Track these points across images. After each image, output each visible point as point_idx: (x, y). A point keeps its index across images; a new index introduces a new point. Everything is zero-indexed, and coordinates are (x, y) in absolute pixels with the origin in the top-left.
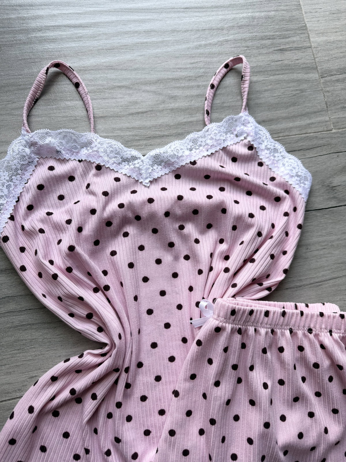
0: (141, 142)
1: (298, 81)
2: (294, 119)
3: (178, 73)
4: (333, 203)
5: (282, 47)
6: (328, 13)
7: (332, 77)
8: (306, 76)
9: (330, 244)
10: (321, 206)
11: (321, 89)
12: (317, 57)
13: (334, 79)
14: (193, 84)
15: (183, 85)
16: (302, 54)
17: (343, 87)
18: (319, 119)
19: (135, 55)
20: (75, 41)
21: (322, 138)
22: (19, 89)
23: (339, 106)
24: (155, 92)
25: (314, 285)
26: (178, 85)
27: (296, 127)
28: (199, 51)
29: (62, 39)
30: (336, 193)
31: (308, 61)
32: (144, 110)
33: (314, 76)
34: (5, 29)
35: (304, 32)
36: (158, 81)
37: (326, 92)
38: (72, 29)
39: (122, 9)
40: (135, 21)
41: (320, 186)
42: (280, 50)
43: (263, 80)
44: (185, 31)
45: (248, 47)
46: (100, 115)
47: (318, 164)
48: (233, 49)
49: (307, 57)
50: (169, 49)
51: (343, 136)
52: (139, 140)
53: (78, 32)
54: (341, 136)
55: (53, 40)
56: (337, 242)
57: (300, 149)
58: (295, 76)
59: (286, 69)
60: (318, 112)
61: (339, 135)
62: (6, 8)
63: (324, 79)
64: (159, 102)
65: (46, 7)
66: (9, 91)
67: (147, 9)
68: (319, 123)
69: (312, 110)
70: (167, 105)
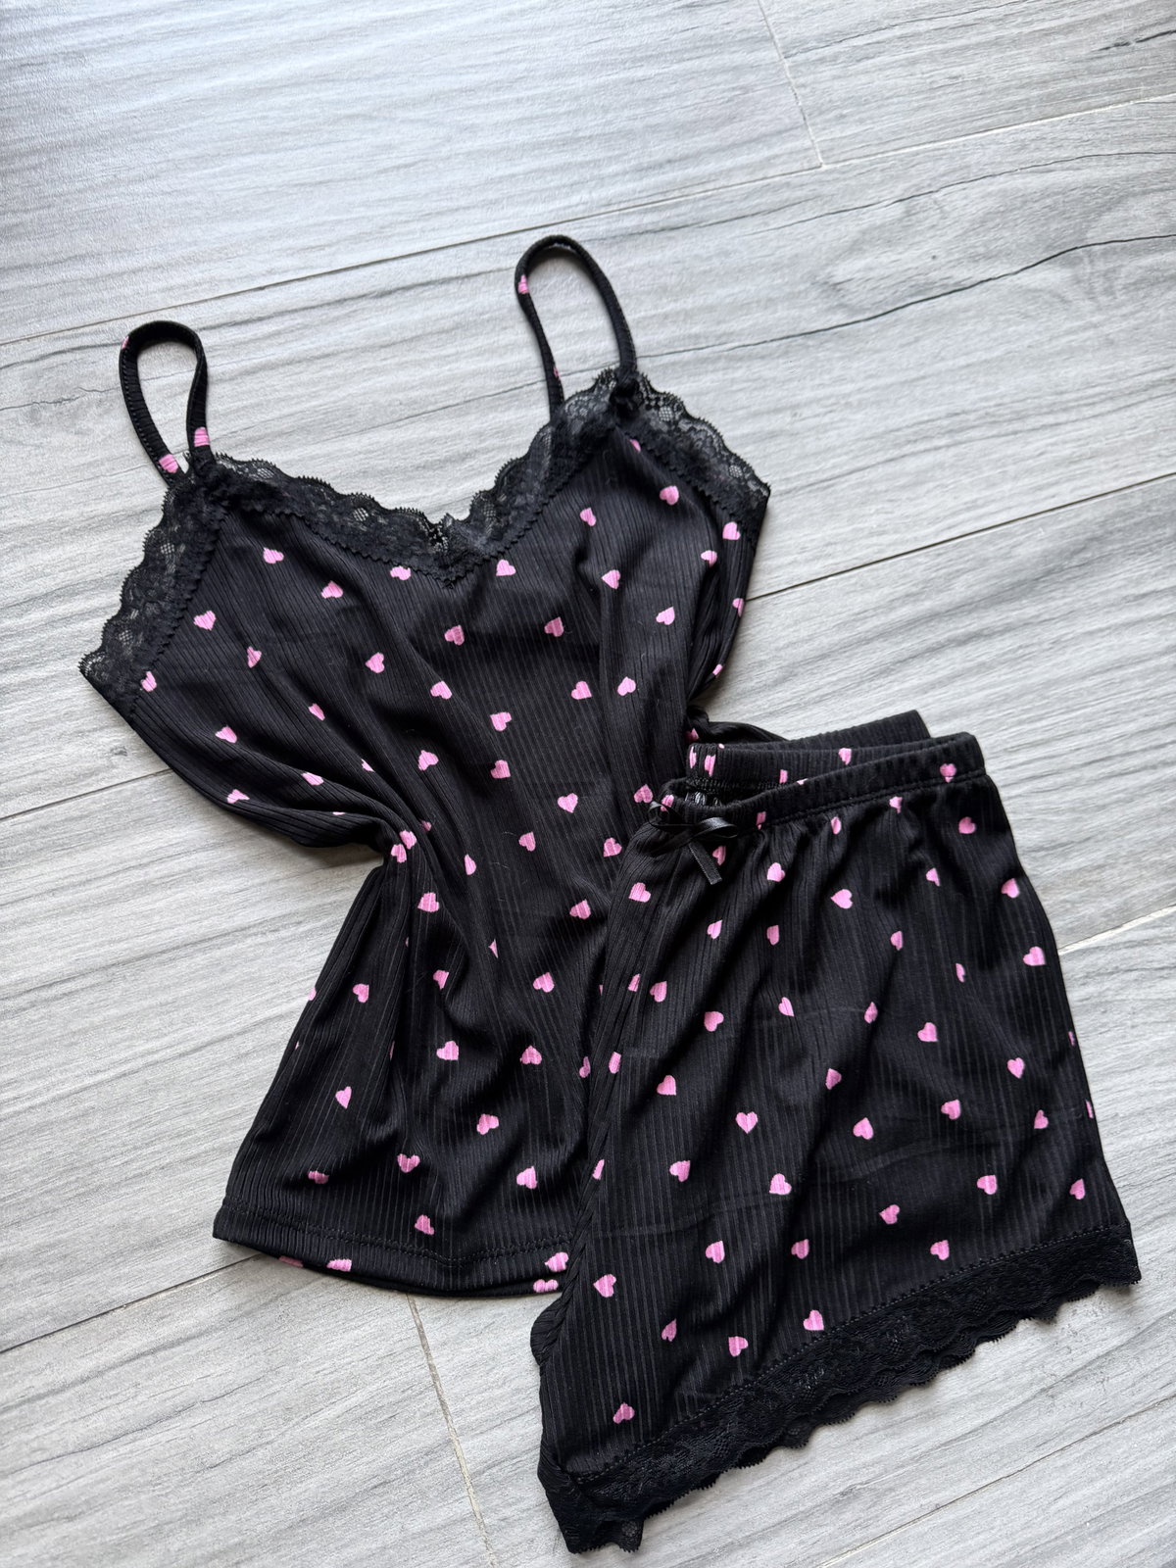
0: (413, 226)
1: (735, 68)
2: (735, 150)
4: (839, 318)
7: (808, 54)
8: (751, 58)
9: (843, 402)
10: (813, 325)
11: (786, 81)
12: (771, 15)
13: (814, 58)
14: (506, 97)
15: (485, 101)
16: (737, 10)
17: (834, 72)
18: (790, 146)
19: (373, 46)
20: (238, 29)
21: (802, 185)
22: (135, 141)
23: (831, 115)
24: (427, 122)
25: (816, 486)
26: (475, 102)
27: (742, 167)
28: (509, 25)
30: (843, 296)
31: (752, 25)
32: (410, 160)
33: (770, 54)
36: (434, 97)
37: (798, 87)
41: (808, 285)
43: (659, 74)
46: (318, 179)
47: (798, 240)
48: (583, 14)
49: (749, 16)
50: (444, 28)
51: (846, 176)
52: (407, 222)
54: (842, 176)
55: (192, 32)
56: (859, 396)
57: (754, 211)
58: (726, 59)
59: (705, 47)
60: (786, 131)
61: (836, 175)
63: (790, 59)
64: (438, 141)
66: (115, 145)
68: (791, 153)
69: (771, 128)
70: (458, 146)
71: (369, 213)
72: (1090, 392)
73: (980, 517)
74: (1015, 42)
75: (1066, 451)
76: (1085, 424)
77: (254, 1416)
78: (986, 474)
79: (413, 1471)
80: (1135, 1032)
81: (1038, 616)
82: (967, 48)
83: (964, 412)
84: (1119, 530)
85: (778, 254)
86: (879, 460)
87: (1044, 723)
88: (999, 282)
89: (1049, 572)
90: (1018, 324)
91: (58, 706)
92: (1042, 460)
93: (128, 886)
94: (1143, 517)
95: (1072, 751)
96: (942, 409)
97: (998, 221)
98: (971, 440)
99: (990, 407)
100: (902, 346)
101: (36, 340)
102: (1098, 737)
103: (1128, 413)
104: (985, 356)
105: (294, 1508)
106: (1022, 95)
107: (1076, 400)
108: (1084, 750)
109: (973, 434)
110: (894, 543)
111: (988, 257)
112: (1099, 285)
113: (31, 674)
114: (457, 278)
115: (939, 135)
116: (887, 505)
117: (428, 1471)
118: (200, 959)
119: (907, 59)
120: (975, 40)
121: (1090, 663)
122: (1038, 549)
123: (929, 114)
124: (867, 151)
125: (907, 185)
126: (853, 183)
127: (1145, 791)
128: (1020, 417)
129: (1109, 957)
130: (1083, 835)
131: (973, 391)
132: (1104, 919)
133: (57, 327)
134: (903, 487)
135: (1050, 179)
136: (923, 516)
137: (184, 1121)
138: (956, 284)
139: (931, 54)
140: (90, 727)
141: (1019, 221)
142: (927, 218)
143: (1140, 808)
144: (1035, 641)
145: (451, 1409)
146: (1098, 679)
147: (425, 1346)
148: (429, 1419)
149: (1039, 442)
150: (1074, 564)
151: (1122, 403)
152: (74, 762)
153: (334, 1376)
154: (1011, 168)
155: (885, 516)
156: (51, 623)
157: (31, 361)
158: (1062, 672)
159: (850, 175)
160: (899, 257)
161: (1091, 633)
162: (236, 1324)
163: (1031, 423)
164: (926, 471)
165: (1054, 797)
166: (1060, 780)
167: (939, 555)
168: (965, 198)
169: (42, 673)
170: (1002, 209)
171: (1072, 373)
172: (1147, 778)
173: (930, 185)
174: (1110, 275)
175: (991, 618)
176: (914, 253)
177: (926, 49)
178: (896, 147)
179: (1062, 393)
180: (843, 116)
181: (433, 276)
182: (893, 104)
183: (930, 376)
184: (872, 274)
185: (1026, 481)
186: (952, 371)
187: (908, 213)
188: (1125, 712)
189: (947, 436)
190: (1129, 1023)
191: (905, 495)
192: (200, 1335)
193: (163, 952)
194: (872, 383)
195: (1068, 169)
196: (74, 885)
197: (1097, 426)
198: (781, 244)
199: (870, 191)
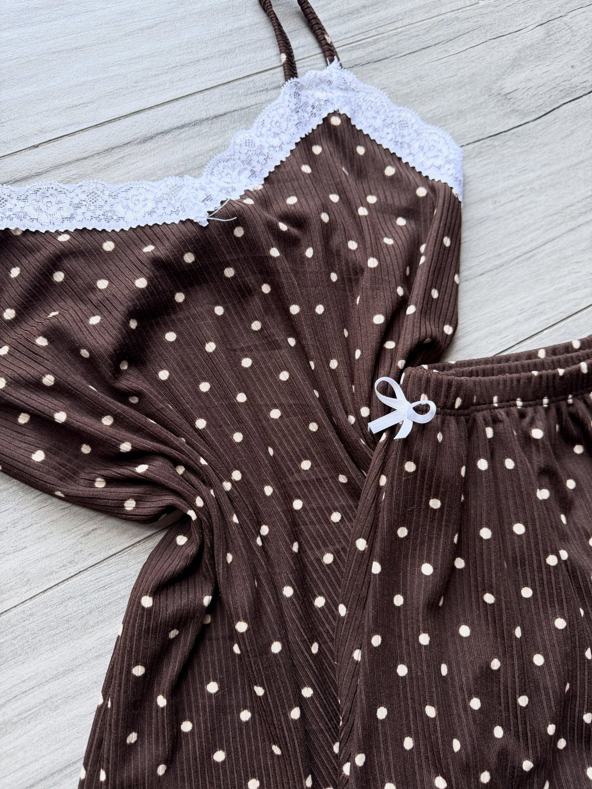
85: (459, 74)
116: (575, 267)
126: (504, 13)
155: (574, 275)
160: (548, 68)
173: (559, 11)
176: (558, 64)
184: (531, 84)
187: (548, 35)
191: (587, 257)
194: (547, 170)
198: (461, 67)
199: (518, 19)
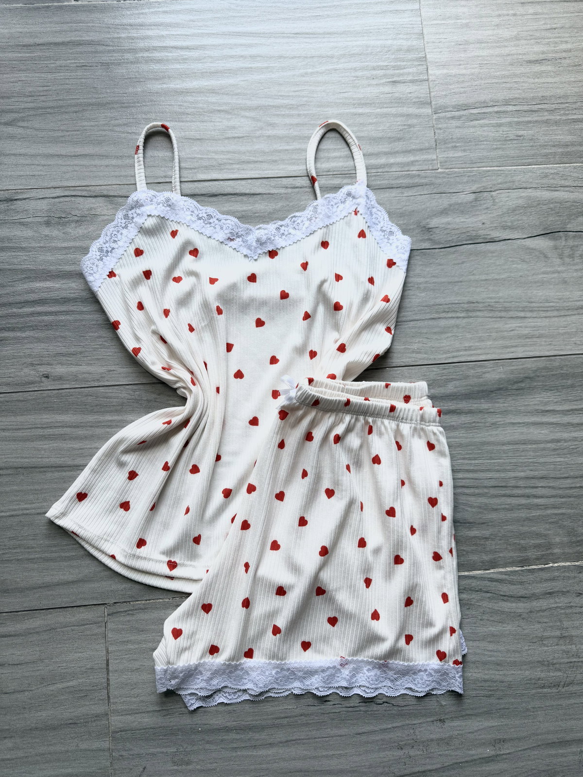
0: (235, 166)
1: (408, 115)
2: (397, 155)
3: (279, 100)
4: (428, 245)
5: (394, 79)
6: (453, 44)
7: (447, 113)
8: (417, 111)
9: (416, 286)
11: (432, 125)
12: (433, 92)
13: (449, 116)
14: (294, 112)
15: (283, 113)
16: (417, 87)
17: (457, 124)
18: (425, 157)
19: (238, 80)
20: (180, 63)
21: (425, 177)
22: (122, 107)
23: (450, 145)
24: (253, 119)
26: (278, 113)
27: (398, 164)
28: (304, 78)
29: (168, 60)
30: (431, 235)
31: (422, 95)
32: (241, 135)
33: (427, 111)
34: (115, 48)
35: (423, 63)
36: (258, 108)
37: (437, 129)
38: (179, 51)
39: (230, 32)
40: (241, 45)
41: (415, 226)
42: (393, 82)
43: (369, 112)
44: (293, 58)
45: (357, 77)
47: (417, 203)
48: (341, 79)
49: (421, 91)
50: (273, 76)
51: (450, 176)
52: (232, 164)
53: (184, 54)
54: (447, 176)
55: (159, 61)
56: (425, 285)
57: (398, 186)
58: (404, 110)
59: (395, 103)
60: (425, 149)
61: (445, 175)
62: (117, 26)
63: (437, 115)
64: (256, 128)
65: (156, 27)
66: (113, 108)
67: (256, 33)
68: (424, 161)
69: (418, 147)
70: (265, 132)
71: (216, 157)
72: (547, 304)
73: (471, 355)
74: (556, 123)
75: (526, 331)
76: (539, 320)
77: (28, 677)
78: (480, 335)
79: (88, 722)
80: (482, 622)
81: (487, 409)
82: (530, 122)
83: (477, 302)
84: (543, 376)
85: (404, 209)
86: (426, 317)
87: (477, 462)
88: (514, 241)
89: (500, 389)
90: (518, 264)
91: (26, 351)
92: (512, 333)
93: (34, 435)
94: (558, 372)
95: (487, 479)
96: (466, 299)
97: (521, 211)
98: (477, 317)
99: (492, 302)
100: (454, 264)
101: (57, 189)
102: (503, 475)
103: (564, 319)
104: (497, 277)
105: (34, 722)
106: (553, 150)
107: (538, 308)
108: (493, 480)
109: (478, 314)
110: (424, 359)
111: (512, 228)
112: (567, 252)
113: (19, 334)
114: (248, 194)
115: (503, 164)
116: (425, 340)
117: (94, 724)
118: (57, 474)
119: (497, 123)
120: (535, 119)
121: (508, 438)
122: (497, 377)
123: (500, 152)
124: (463, 166)
125: (480, 186)
126: (452, 180)
127: (520, 507)
128: (506, 310)
129: (478, 583)
130: (481, 521)
131: (485, 293)
132: (481, 564)
133: (69, 185)
134: (435, 333)
135: (556, 194)
136: (442, 349)
137: (31, 542)
138: (491, 238)
139: (510, 123)
140: (37, 363)
141: (533, 213)
142: (484, 204)
143: (516, 515)
144: (483, 421)
145: (111, 701)
146: (511, 447)
147: (108, 669)
148: (101, 702)
149: (513, 324)
150: (514, 388)
151: (562, 313)
152: (26, 376)
153: (65, 671)
154: (536, 186)
155: (421, 345)
156: (32, 314)
157: (53, 198)
158: (492, 439)
159: (452, 176)
160: (465, 220)
161: (513, 424)
162: (31, 636)
163: (511, 314)
164: (449, 327)
165: (472, 499)
166: (477, 491)
167: (445, 369)
168: (508, 197)
169: (24, 335)
170: (525, 206)
171: (540, 293)
172: (523, 501)
173: (491, 188)
174: (574, 248)
175: (463, 405)
176: (474, 219)
177: (508, 120)
178: (479, 166)
179: (532, 302)
180: (456, 147)
181: (237, 191)
182: (483, 144)
183: (464, 282)
184: (449, 226)
185: (501, 342)
186: (477, 281)
187: (476, 200)
188: (520, 466)
189: (465, 312)
190: (480, 617)
191: (436, 337)
192: (15, 636)
193: (42, 467)
194: (435, 280)
195: (566, 191)
196: (13, 429)
197: (546, 322)
198: (407, 204)
199: (460, 186)
